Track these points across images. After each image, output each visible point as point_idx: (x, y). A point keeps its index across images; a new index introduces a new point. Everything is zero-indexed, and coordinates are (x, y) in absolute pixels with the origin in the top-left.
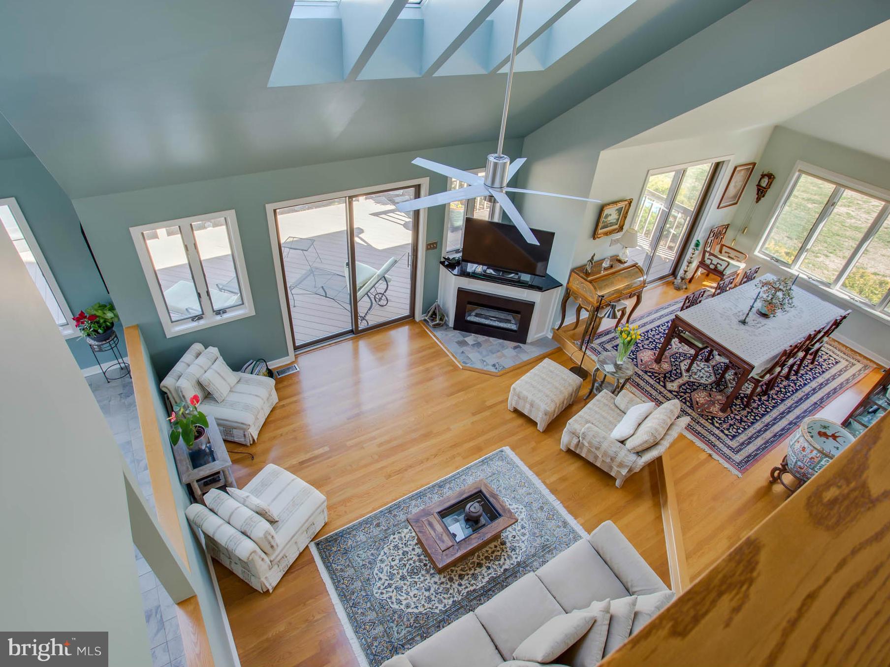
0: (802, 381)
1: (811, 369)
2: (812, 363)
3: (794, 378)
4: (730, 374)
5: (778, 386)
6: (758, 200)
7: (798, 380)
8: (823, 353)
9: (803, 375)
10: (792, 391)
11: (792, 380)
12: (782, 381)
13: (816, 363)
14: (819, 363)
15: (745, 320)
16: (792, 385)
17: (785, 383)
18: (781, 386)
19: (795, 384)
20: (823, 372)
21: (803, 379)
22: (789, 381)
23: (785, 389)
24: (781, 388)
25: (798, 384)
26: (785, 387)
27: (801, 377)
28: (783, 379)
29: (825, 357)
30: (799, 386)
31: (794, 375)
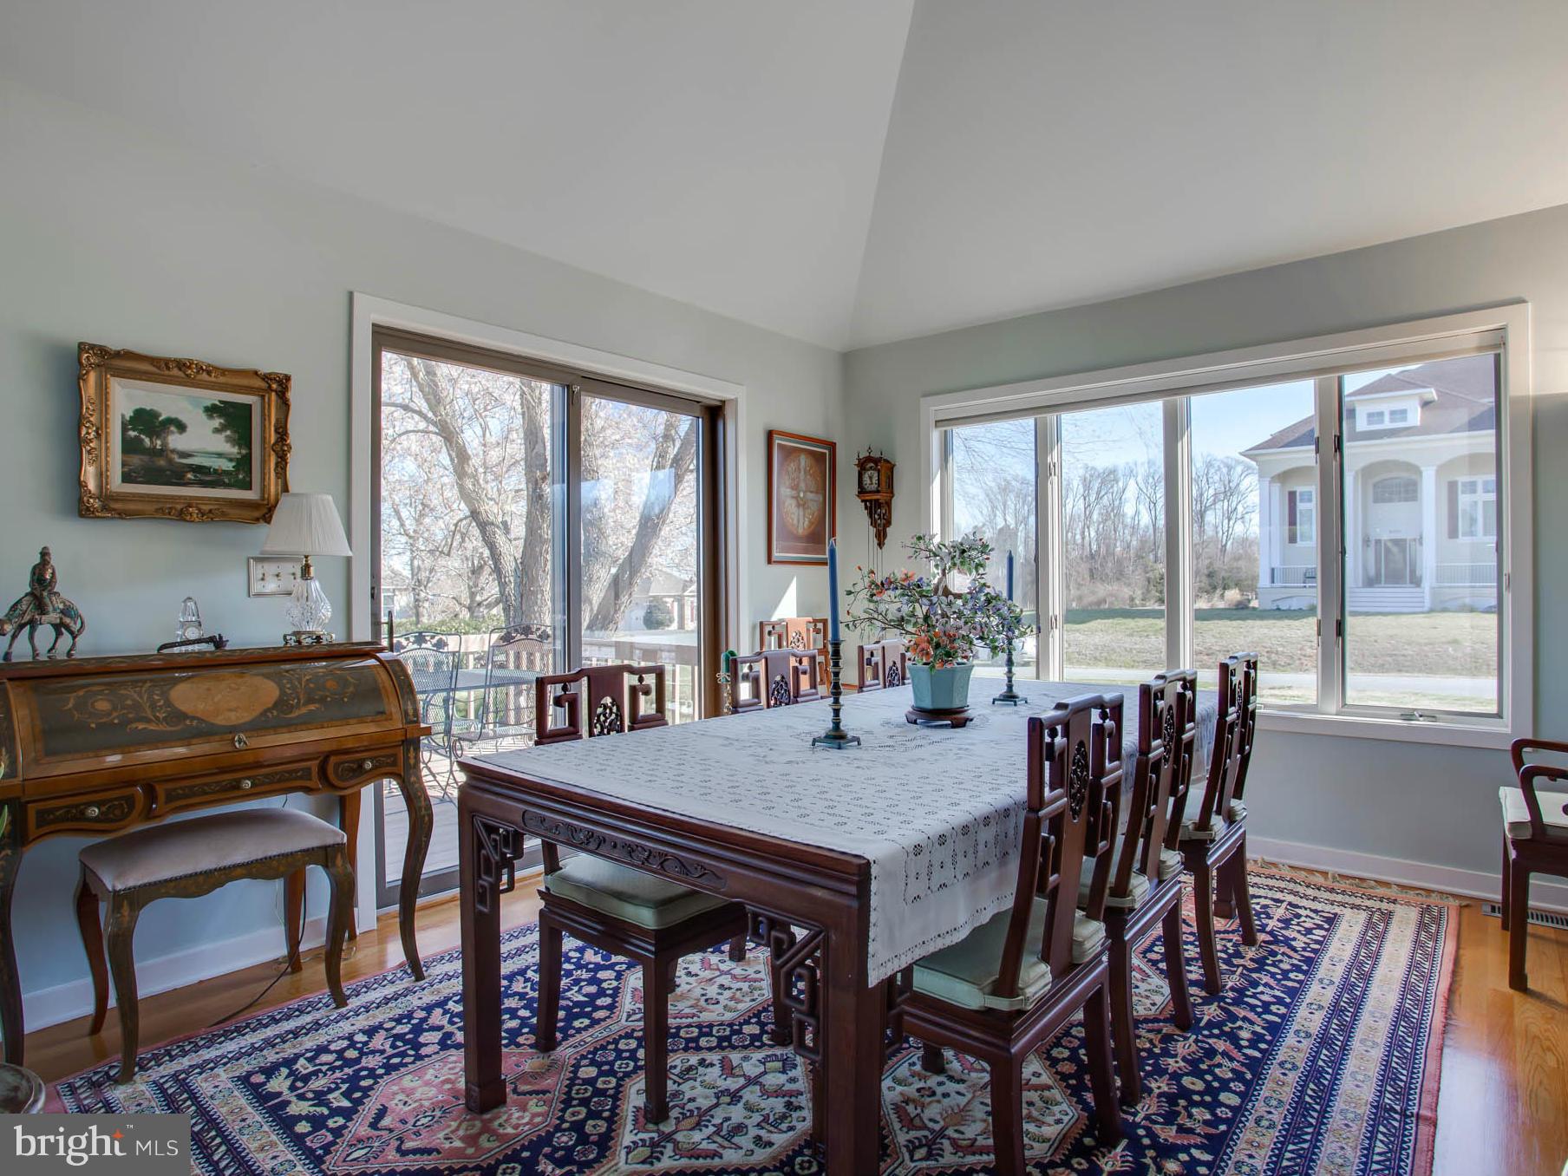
0: (1252, 1016)
1: (1261, 964)
2: (1249, 939)
3: (1211, 1012)
4: (903, 1071)
5: (1159, 1071)
6: (881, 537)
7: (1233, 1018)
8: (1263, 902)
9: (1241, 992)
10: (1238, 1076)
11: (1210, 1025)
12: (1167, 1039)
13: (1261, 937)
14: (1271, 933)
15: (837, 724)
16: (1221, 1045)
17: (1185, 1046)
18: (1172, 1064)
19: (1233, 1038)
20: (1309, 961)
21: (1253, 1008)
22: (1198, 1031)
23: (1198, 1074)
24: (1176, 1077)
25: (1245, 1034)
26: (1193, 1064)
27: (1237, 1002)
28: (1167, 1029)
29: (1280, 912)
30: (1253, 1044)
31: (1207, 1001)
